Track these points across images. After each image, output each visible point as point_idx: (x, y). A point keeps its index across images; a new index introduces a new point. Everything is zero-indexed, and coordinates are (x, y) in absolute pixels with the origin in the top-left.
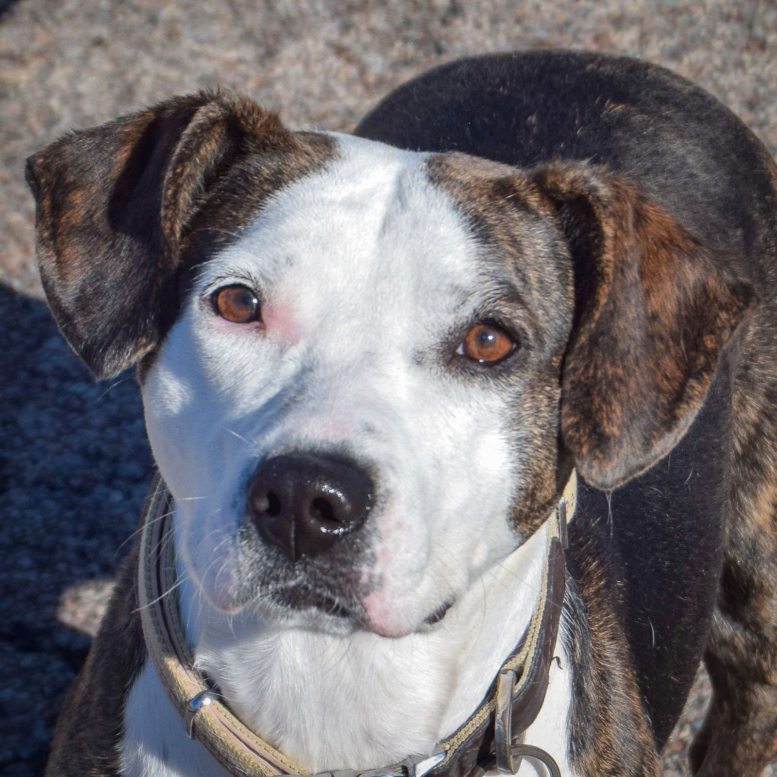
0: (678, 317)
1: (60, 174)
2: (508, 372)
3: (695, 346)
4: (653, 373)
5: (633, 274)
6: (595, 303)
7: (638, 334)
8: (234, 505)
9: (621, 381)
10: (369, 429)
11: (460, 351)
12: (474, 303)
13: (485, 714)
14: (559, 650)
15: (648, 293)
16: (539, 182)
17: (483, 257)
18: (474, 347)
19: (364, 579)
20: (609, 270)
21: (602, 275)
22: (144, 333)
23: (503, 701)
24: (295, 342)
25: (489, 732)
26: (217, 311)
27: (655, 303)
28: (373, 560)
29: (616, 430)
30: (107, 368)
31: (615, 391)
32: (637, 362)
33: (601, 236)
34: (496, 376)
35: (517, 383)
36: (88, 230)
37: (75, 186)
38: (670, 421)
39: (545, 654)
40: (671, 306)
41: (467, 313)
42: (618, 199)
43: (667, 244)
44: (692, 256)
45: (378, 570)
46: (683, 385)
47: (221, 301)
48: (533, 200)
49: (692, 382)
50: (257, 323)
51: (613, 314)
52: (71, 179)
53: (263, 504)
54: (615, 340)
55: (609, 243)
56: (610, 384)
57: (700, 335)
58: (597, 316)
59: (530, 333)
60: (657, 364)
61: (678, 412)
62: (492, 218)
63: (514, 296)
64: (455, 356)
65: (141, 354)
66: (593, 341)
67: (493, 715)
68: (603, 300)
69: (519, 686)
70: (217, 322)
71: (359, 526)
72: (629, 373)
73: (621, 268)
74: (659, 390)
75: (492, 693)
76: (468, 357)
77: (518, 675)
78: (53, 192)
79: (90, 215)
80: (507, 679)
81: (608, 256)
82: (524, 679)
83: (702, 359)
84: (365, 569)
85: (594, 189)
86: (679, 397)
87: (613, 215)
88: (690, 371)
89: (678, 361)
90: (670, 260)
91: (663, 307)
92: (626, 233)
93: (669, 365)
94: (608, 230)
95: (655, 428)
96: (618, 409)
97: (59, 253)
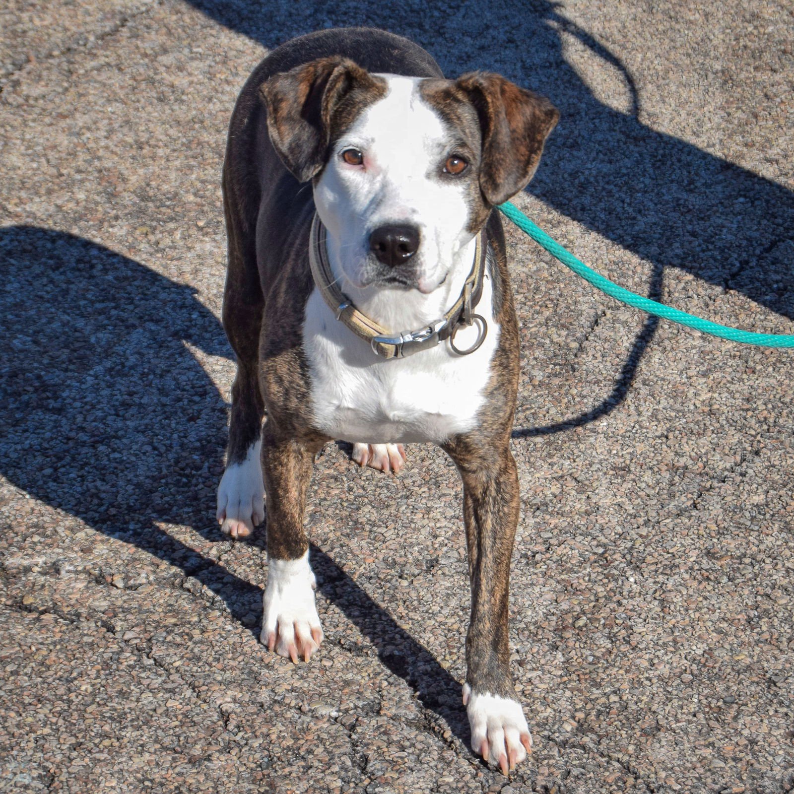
0: (525, 128)
1: (276, 95)
2: (464, 176)
3: (533, 139)
4: (515, 154)
5: (503, 116)
6: (489, 130)
7: (507, 139)
8: (364, 246)
9: (503, 160)
10: (414, 211)
11: (445, 170)
12: (447, 149)
13: (461, 302)
14: (486, 272)
15: (509, 122)
16: (460, 87)
17: (448, 129)
18: (450, 168)
19: (418, 273)
20: (493, 116)
21: (490, 118)
22: (317, 162)
23: (468, 297)
24: (378, 174)
25: (463, 310)
26: (345, 161)
27: (514, 125)
28: (421, 264)
29: (501, 181)
30: (304, 177)
31: (501, 165)
32: (508, 151)
33: (487, 102)
34: (460, 178)
35: (468, 180)
36: (289, 119)
37: (282, 100)
38: (525, 173)
39: (482, 275)
40: (521, 125)
41: (445, 153)
42: (493, 85)
43: (515, 100)
44: (527, 103)
45: (423, 268)
46: (529, 157)
47: (346, 156)
48: (460, 96)
49: (533, 155)
50: (362, 166)
51: (497, 133)
52: (279, 97)
53: (378, 247)
54: (499, 143)
55: (490, 105)
56: (498, 162)
57: (534, 134)
58: (491, 135)
59: (471, 158)
60: (518, 151)
61: (529, 169)
62: (447, 111)
63: (463, 145)
64: (443, 172)
65: (317, 171)
66: (491, 145)
67: (464, 302)
68: (492, 128)
69: (474, 289)
70: (346, 165)
71: (416, 252)
72: (505, 156)
73: (497, 113)
74: (519, 161)
75: (463, 293)
76: (448, 172)
77: (473, 284)
78: (273, 103)
79: (289, 113)
80: (468, 287)
81: (491, 110)
82: (475, 286)
83: (536, 145)
84: (418, 268)
85: (481, 84)
86: (528, 162)
87: (490, 93)
88: (532, 151)
89: (527, 147)
90: (517, 107)
91: (517, 127)
92: (498, 99)
93: (523, 149)
94: (489, 100)
95: (519, 178)
96: (502, 172)
97: (278, 129)
